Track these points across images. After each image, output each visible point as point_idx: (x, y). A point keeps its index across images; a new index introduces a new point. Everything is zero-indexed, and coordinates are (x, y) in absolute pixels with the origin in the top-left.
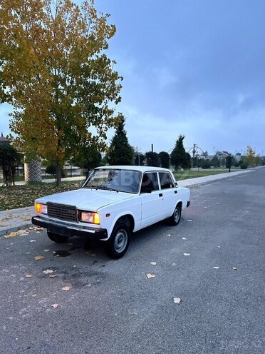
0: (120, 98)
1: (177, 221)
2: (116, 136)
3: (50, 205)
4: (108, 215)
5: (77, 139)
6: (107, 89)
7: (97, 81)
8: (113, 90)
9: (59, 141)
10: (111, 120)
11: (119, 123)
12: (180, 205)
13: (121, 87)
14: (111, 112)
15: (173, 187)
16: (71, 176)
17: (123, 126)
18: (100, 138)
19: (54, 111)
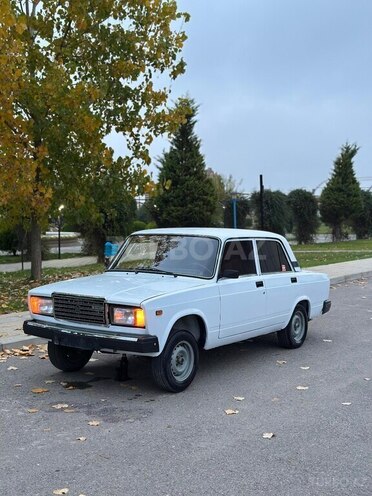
0: (182, 64)
1: (298, 340)
2: (173, 151)
3: (58, 299)
4: (159, 313)
5: (80, 165)
6: (151, 44)
7: (128, 25)
8: (164, 47)
9: (38, 170)
10: (160, 117)
11: (182, 125)
12: (303, 307)
13: (184, 37)
14: (161, 98)
15: (289, 269)
16: (59, 256)
17: (191, 126)
18: (135, 161)
19: (26, 101)
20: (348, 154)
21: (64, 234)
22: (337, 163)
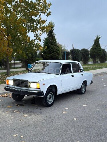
0: (50, 12)
1: (83, 92)
2: (47, 38)
4: (44, 84)
5: (21, 41)
6: (41, 6)
8: (45, 7)
9: (8, 43)
10: (44, 28)
11: (50, 30)
12: (85, 83)
13: (51, 4)
14: (44, 22)
15: (81, 72)
16: (15, 68)
17: (53, 30)
18: (36, 41)
19: (5, 23)
20: (98, 39)
21: (16, 62)
22: (95, 41)
